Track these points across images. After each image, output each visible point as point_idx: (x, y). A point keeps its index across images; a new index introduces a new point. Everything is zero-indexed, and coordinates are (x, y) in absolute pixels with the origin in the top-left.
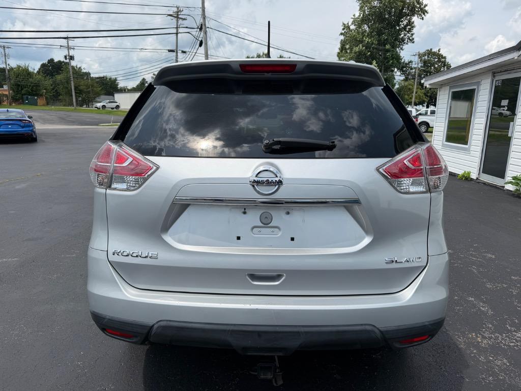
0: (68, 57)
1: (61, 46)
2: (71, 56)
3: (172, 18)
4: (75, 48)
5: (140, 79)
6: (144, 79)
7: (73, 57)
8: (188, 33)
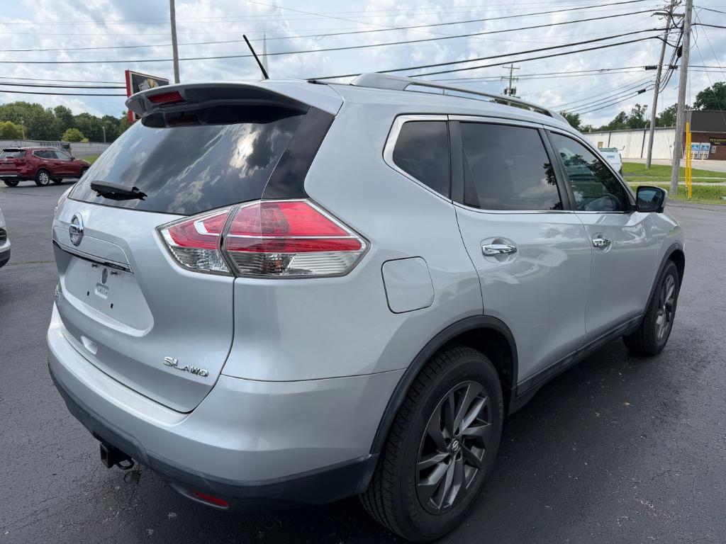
0: (508, 91)
1: (502, 77)
2: (512, 90)
3: (661, 17)
4: (519, 78)
5: (617, 114)
6: (622, 114)
7: (515, 90)
8: (657, 37)
